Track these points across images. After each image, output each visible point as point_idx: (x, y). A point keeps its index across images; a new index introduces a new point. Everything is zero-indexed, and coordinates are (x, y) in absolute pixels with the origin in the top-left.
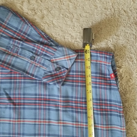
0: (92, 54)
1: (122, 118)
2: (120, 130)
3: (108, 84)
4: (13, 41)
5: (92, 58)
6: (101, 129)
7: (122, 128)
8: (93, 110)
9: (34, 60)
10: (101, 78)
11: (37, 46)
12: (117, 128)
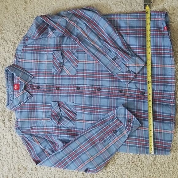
0: (151, 14)
1: (172, 58)
2: (170, 67)
3: (162, 34)
4: (105, 43)
5: (151, 17)
6: (156, 68)
7: (172, 65)
8: (151, 54)
9: (114, 61)
10: (157, 31)
11: (119, 52)
12: (168, 66)
